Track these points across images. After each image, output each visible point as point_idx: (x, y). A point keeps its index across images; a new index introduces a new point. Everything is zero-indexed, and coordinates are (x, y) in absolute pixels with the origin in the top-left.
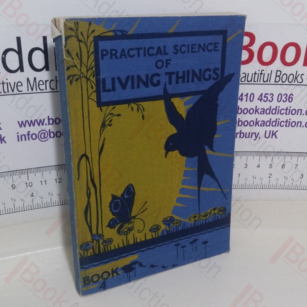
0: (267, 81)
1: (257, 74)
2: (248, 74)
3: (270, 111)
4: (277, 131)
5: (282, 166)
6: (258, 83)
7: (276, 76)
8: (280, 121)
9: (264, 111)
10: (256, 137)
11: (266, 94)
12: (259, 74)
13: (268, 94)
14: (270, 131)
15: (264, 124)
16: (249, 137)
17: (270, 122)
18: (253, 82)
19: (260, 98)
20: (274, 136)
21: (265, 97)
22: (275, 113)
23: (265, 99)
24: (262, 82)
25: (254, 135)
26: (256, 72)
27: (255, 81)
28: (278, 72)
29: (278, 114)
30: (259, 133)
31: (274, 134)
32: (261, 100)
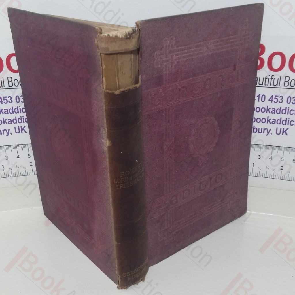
0: (277, 85)
1: (267, 78)
2: (260, 78)
3: (280, 111)
4: (287, 129)
5: (293, 161)
6: (269, 86)
7: (285, 81)
8: (290, 120)
9: (274, 111)
10: (268, 133)
11: (276, 96)
12: (269, 78)
13: (278, 96)
14: (281, 128)
15: (275, 122)
16: (261, 132)
17: (280, 120)
18: (264, 85)
19: (271, 99)
20: (284, 133)
21: (275, 99)
22: (285, 113)
23: (276, 100)
24: (272, 86)
25: (266, 131)
26: (266, 77)
27: (266, 84)
28: (287, 78)
29: (288, 114)
30: (270, 129)
31: (285, 131)
32: (272, 101)
